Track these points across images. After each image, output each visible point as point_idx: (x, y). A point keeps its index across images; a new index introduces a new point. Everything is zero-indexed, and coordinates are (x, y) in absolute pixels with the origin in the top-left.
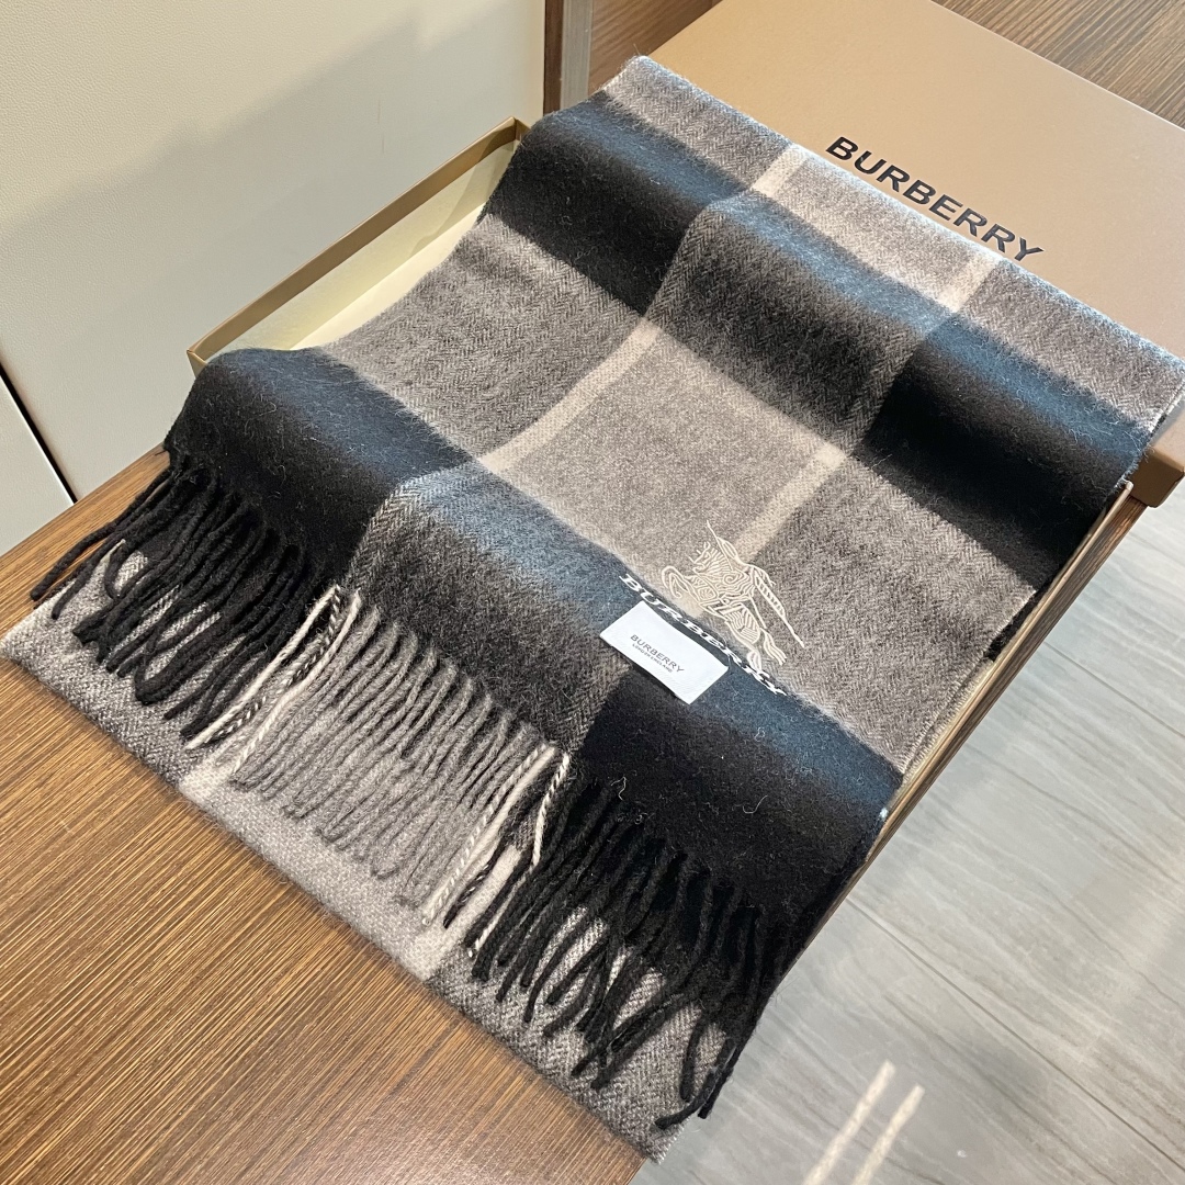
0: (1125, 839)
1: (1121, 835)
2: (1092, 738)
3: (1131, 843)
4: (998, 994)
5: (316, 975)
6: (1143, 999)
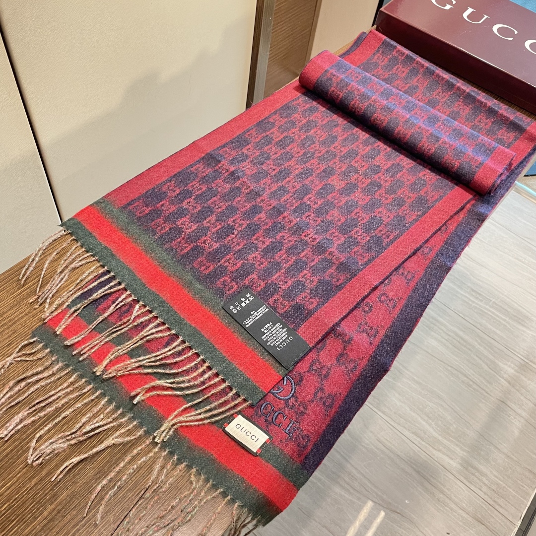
0: (472, 379)
1: (470, 377)
2: (458, 339)
3: (474, 380)
4: (421, 438)
6: (479, 441)
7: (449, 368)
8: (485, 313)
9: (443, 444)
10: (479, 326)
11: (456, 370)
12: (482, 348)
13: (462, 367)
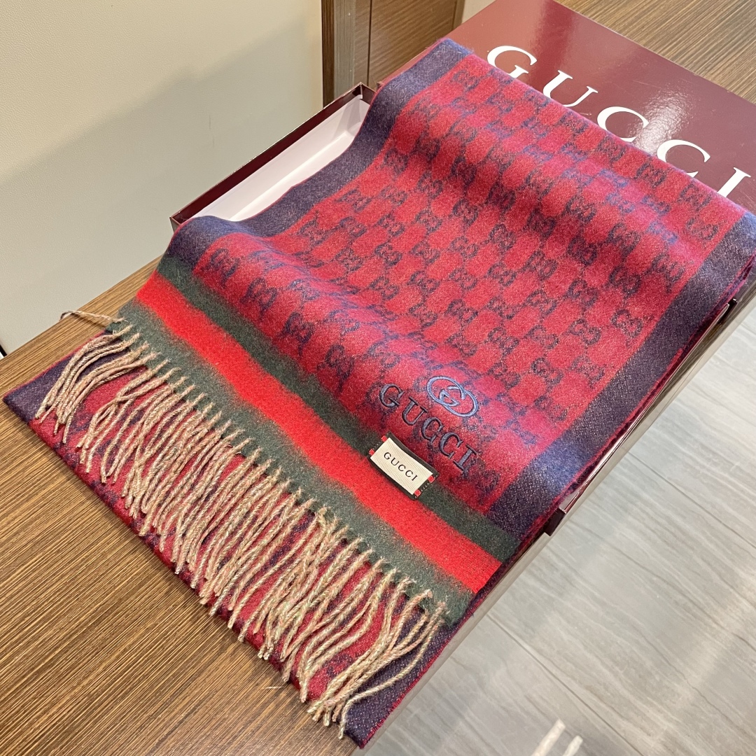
0: (692, 599)
1: (688, 595)
2: (673, 530)
3: (694, 600)
4: (600, 698)
5: (64, 716)
6: (696, 706)
7: (655, 579)
8: (721, 485)
9: (636, 708)
10: (709, 508)
11: (665, 581)
12: (712, 546)
13: (677, 578)
